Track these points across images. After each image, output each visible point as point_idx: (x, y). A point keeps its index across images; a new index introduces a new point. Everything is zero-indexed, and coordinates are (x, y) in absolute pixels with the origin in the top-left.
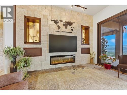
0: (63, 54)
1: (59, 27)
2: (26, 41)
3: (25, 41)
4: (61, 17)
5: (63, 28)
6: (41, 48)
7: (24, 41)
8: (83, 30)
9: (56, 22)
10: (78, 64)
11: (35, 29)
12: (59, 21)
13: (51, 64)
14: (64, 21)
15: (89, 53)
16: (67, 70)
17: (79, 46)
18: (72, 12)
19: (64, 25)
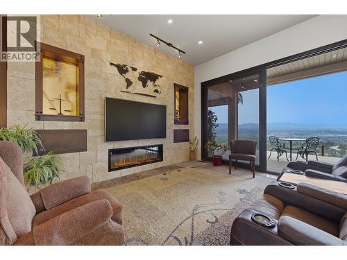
0: (138, 143)
1: (129, 83)
2: (41, 113)
3: (37, 112)
4: (133, 60)
5: (137, 86)
6: (85, 131)
7: (34, 113)
8: (177, 93)
9: (122, 70)
10: (169, 164)
11: (60, 80)
12: (130, 69)
13: (110, 170)
14: (140, 70)
15: (188, 140)
16: (148, 176)
17: (171, 126)
18: (155, 52)
19: (140, 79)
